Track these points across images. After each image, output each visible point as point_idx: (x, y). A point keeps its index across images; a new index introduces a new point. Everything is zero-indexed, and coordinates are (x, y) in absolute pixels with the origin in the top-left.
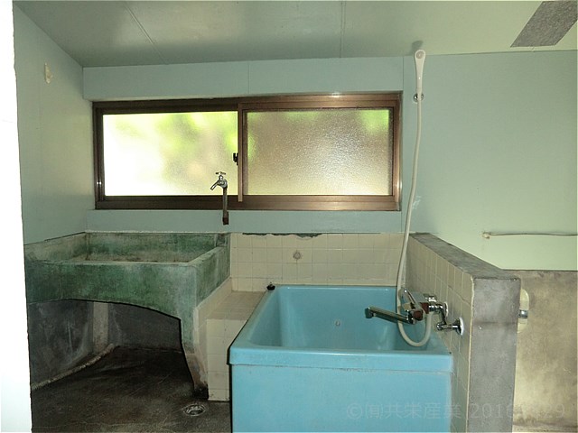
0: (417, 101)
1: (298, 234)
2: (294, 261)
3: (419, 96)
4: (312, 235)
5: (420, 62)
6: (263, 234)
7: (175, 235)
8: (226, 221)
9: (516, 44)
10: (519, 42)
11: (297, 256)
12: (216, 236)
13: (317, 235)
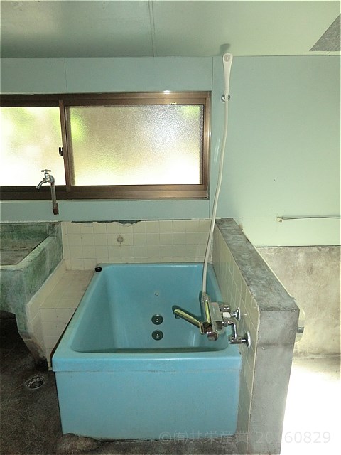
0: (224, 101)
1: (120, 222)
2: (118, 244)
3: (226, 97)
4: (132, 222)
5: (228, 65)
6: (90, 222)
7: (10, 225)
8: (56, 212)
9: (314, 49)
10: (317, 47)
11: (120, 240)
12: (48, 225)
13: (136, 222)
